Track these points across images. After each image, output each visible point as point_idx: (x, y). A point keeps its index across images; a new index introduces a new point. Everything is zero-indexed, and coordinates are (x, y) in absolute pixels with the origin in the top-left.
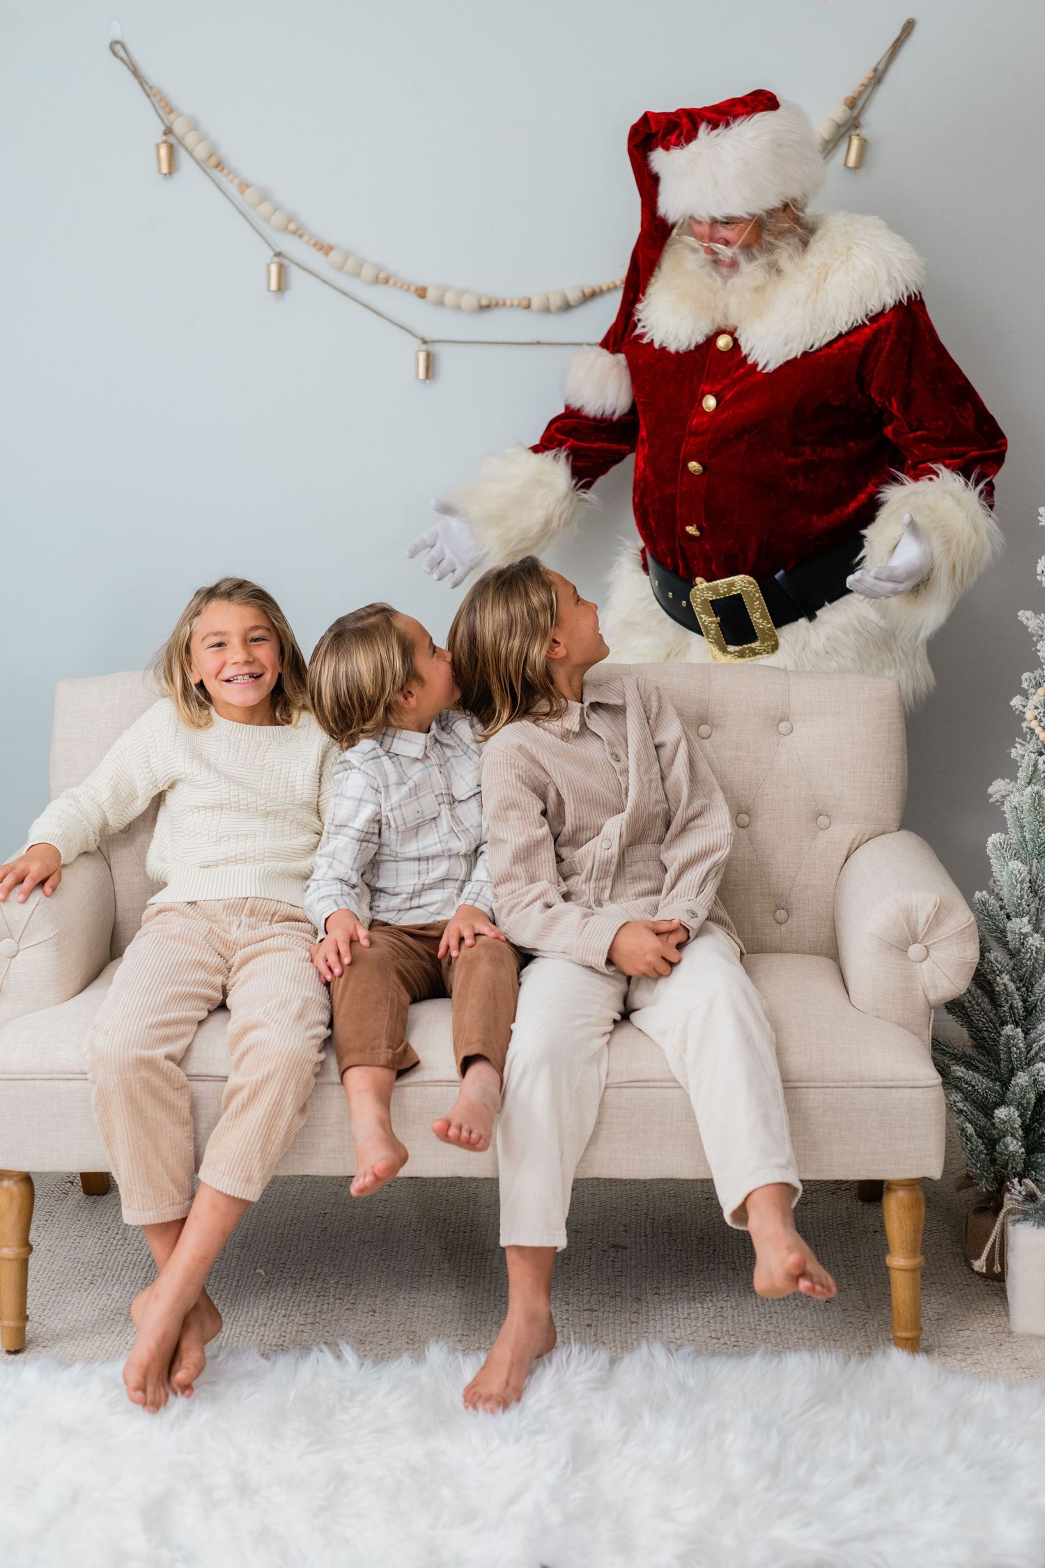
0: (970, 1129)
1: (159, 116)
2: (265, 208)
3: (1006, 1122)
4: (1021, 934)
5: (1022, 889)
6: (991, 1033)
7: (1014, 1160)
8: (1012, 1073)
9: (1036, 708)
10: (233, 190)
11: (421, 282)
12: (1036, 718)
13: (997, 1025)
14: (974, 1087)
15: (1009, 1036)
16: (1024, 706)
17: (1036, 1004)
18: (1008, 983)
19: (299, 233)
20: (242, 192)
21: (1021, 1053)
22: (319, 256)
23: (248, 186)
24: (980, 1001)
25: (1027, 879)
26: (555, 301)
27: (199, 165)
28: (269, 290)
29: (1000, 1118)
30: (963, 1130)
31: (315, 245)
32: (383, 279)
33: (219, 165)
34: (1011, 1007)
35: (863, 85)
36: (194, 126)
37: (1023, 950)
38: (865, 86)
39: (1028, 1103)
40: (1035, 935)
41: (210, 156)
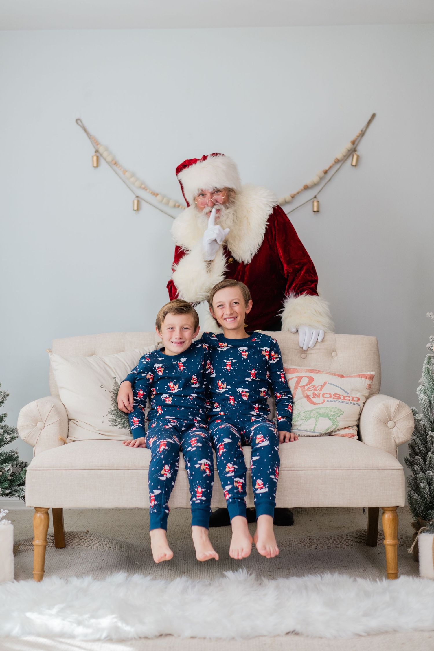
1: (94, 146)
2: (132, 179)
10: (120, 173)
19: (145, 189)
20: (124, 174)
22: (153, 197)
23: (126, 172)
27: (108, 164)
28: (134, 210)
31: (152, 193)
32: (177, 205)
33: (116, 164)
35: (357, 136)
36: (107, 149)
41: (113, 160)
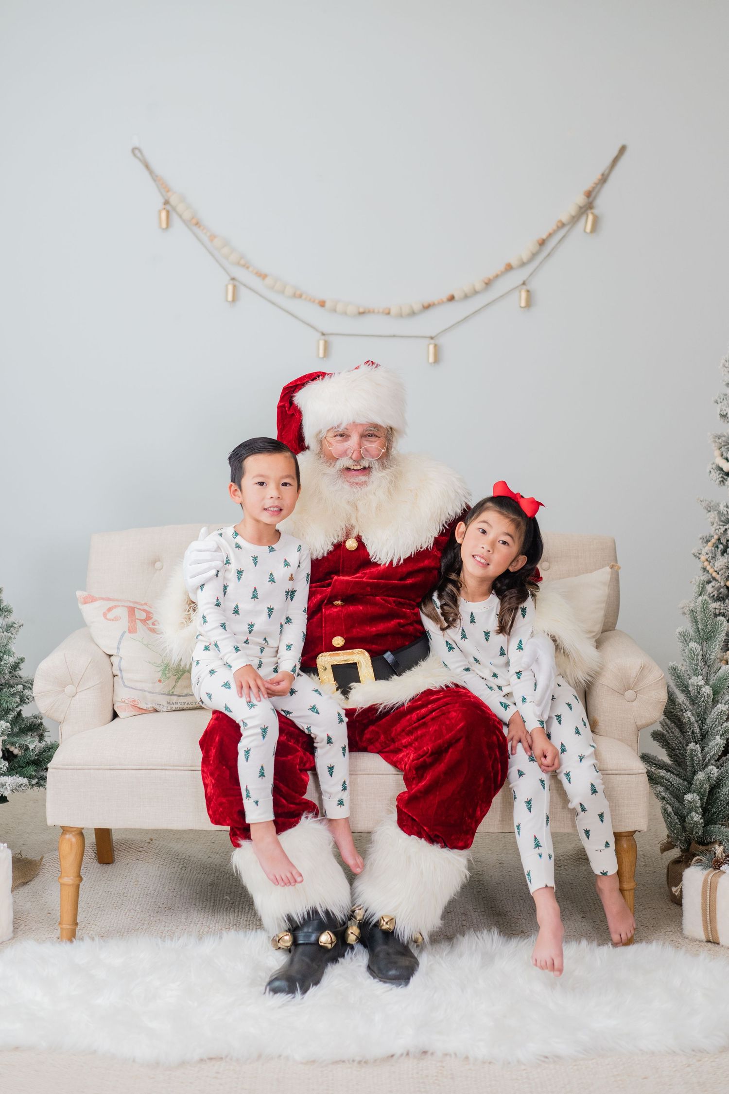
0: (670, 809)
1: (161, 193)
2: (225, 250)
3: (691, 803)
4: (698, 686)
5: (697, 660)
6: (680, 750)
7: (697, 827)
8: (694, 773)
9: (707, 554)
10: (206, 239)
11: (323, 297)
12: (707, 560)
13: (684, 745)
14: (671, 783)
15: (692, 750)
16: (700, 554)
17: (708, 731)
18: (690, 716)
19: (246, 266)
20: (212, 241)
21: (700, 760)
22: (259, 280)
23: (215, 237)
24: (673, 730)
25: (701, 653)
26: (406, 310)
27: (185, 223)
29: (688, 800)
30: (665, 810)
31: (257, 273)
32: (298, 296)
33: (197, 224)
34: (693, 733)
35: (595, 183)
36: (183, 200)
37: (699, 696)
38: (597, 184)
39: (705, 792)
40: (707, 686)
41: (193, 218)
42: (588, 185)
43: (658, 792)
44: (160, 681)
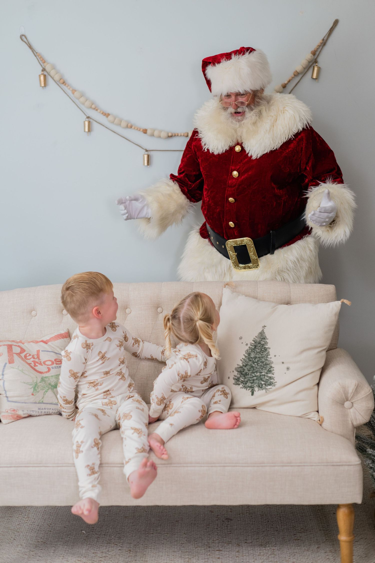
1: (40, 64)
2: (82, 99)
10: (70, 92)
11: (145, 127)
19: (96, 109)
20: (73, 93)
22: (105, 117)
23: (75, 91)
27: (56, 83)
28: (85, 132)
31: (102, 113)
32: (130, 126)
33: (64, 83)
35: (318, 46)
36: (54, 67)
38: (319, 46)
41: (61, 79)
42: (313, 47)
43: (367, 464)
44: (33, 394)
